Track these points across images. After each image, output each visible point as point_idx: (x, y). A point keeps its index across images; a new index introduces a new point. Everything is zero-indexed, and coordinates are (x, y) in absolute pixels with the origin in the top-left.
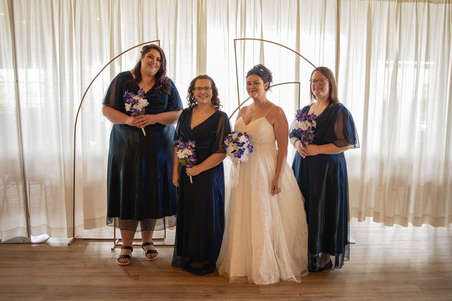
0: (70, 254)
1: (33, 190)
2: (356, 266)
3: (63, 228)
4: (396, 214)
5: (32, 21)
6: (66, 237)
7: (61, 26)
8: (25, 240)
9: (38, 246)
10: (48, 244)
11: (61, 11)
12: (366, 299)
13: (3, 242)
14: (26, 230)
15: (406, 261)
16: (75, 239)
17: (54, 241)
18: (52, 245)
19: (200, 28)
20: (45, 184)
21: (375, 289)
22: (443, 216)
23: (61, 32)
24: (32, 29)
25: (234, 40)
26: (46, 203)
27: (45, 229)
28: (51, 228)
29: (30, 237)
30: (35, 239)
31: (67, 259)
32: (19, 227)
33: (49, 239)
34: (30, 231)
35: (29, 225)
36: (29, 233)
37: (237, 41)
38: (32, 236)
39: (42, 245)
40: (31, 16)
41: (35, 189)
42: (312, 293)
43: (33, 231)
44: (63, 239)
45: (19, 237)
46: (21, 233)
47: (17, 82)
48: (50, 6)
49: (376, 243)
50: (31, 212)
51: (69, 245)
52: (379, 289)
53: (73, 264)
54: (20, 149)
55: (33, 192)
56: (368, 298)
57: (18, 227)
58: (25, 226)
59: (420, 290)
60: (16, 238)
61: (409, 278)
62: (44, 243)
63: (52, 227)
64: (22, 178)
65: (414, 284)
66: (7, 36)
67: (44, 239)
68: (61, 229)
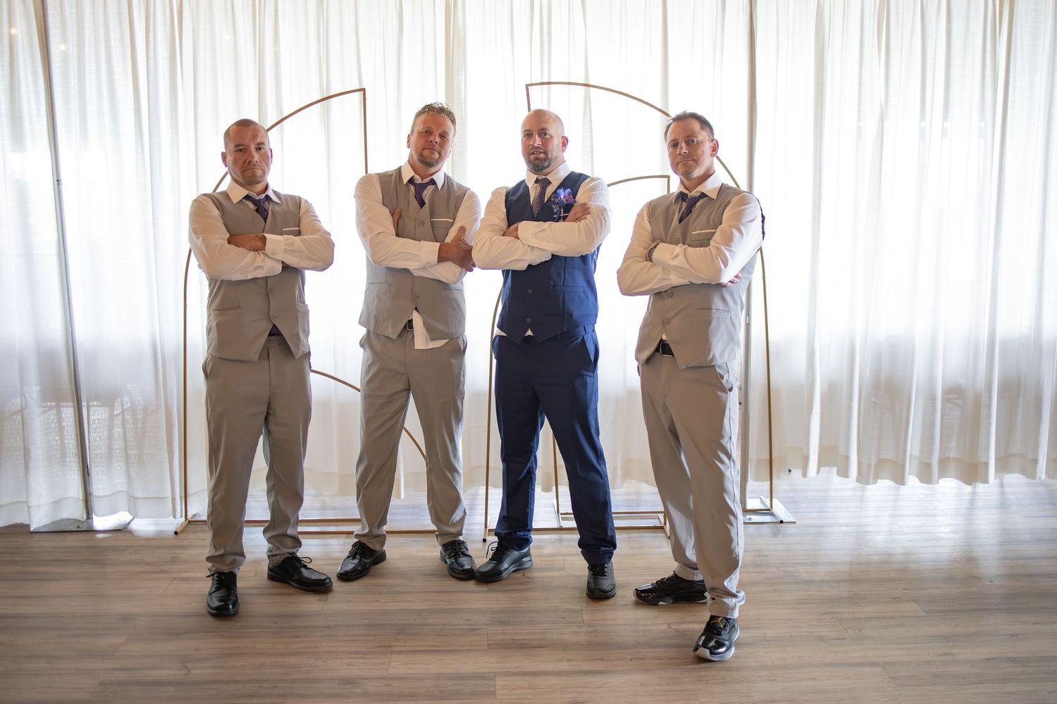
0: (178, 552)
1: (98, 417)
2: (793, 569)
3: (163, 498)
4: (883, 457)
5: (89, 50)
6: (169, 516)
7: (151, 62)
8: (81, 525)
9: (110, 537)
10: (130, 532)
11: (151, 27)
12: (808, 632)
13: (32, 529)
14: (81, 505)
15: (901, 556)
16: (190, 522)
17: (143, 526)
18: (141, 534)
19: (452, 62)
20: (122, 403)
21: (828, 613)
22: (985, 461)
23: (151, 74)
24: (90, 68)
25: (527, 86)
26: (126, 445)
27: (123, 500)
28: (138, 498)
29: (92, 518)
30: (101, 522)
31: (173, 562)
32: (68, 498)
33: (133, 522)
34: (91, 506)
35: (88, 492)
36: (89, 511)
37: (533, 87)
38: (96, 515)
39: (119, 534)
40: (87, 39)
41: (102, 414)
42: (694, 623)
43: (97, 504)
44: (163, 520)
45: (68, 520)
46: (73, 511)
47: (58, 184)
48: (128, 16)
49: (841, 521)
50: (93, 464)
51: (176, 533)
52: (836, 613)
53: (187, 572)
54: (66, 329)
55: (97, 422)
56: (810, 630)
57: (65, 498)
58: (81, 496)
59: (924, 614)
60: (62, 520)
61: (904, 591)
62: (122, 530)
63: (139, 495)
64: (72, 390)
65: (913, 600)
66: (36, 83)
67: (123, 523)
68: (161, 499)
